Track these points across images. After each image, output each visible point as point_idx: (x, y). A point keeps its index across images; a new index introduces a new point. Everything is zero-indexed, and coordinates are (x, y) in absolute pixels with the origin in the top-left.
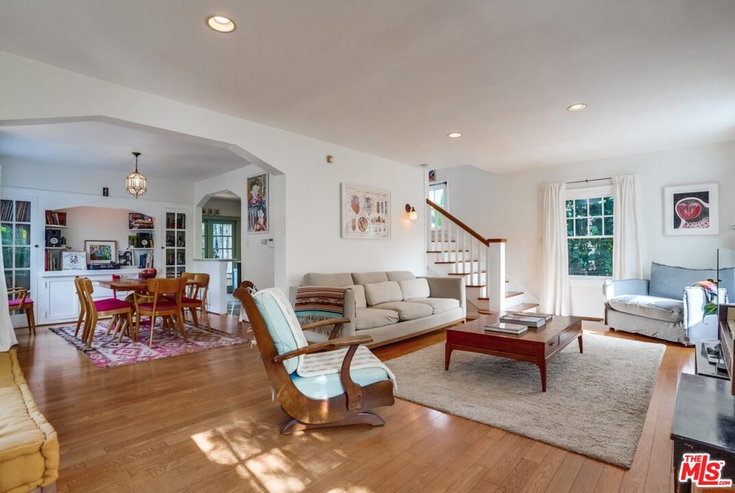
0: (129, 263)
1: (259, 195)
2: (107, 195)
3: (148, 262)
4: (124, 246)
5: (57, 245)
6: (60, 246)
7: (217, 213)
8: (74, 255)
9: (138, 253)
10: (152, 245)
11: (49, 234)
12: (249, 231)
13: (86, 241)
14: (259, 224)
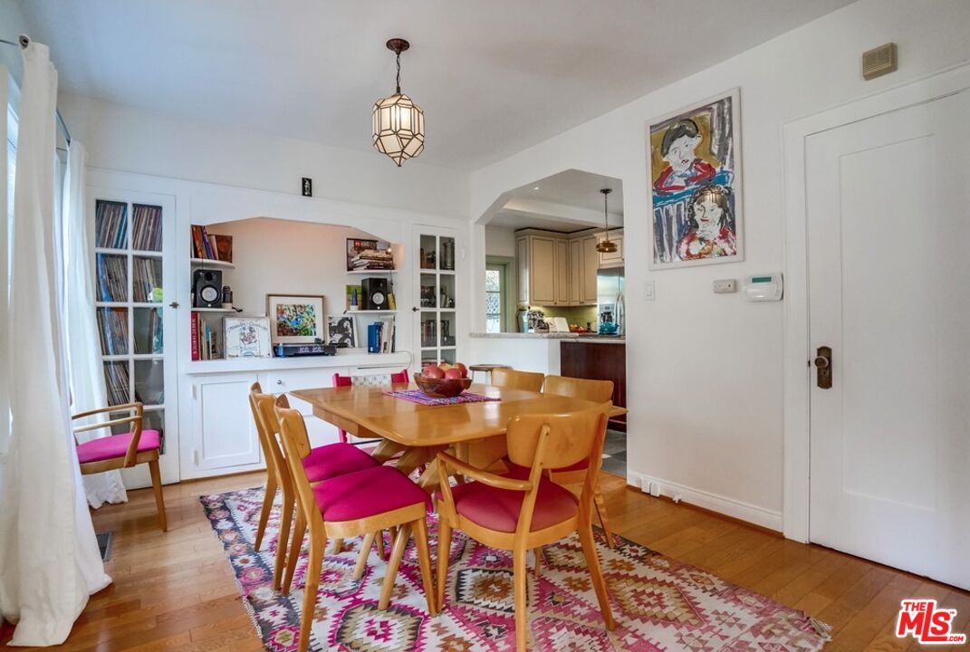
0: (347, 341)
1: (697, 161)
2: (310, 195)
3: (384, 340)
4: (339, 307)
5: (216, 304)
6: (221, 307)
8: (247, 327)
9: (364, 320)
10: (391, 304)
11: (203, 278)
12: (658, 260)
13: (269, 295)
14: (702, 240)
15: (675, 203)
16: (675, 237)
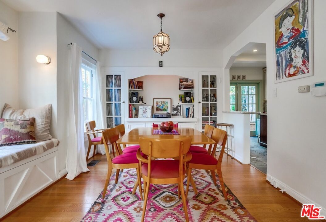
0: (178, 113)
1: (293, 28)
2: (162, 66)
3: (190, 113)
4: (177, 102)
5: (136, 102)
6: (138, 102)
7: (244, 78)
8: (145, 108)
9: (185, 106)
10: (193, 101)
11: (133, 94)
12: (278, 78)
13: (154, 99)
14: (295, 67)
15: (284, 50)
16: (284, 67)
